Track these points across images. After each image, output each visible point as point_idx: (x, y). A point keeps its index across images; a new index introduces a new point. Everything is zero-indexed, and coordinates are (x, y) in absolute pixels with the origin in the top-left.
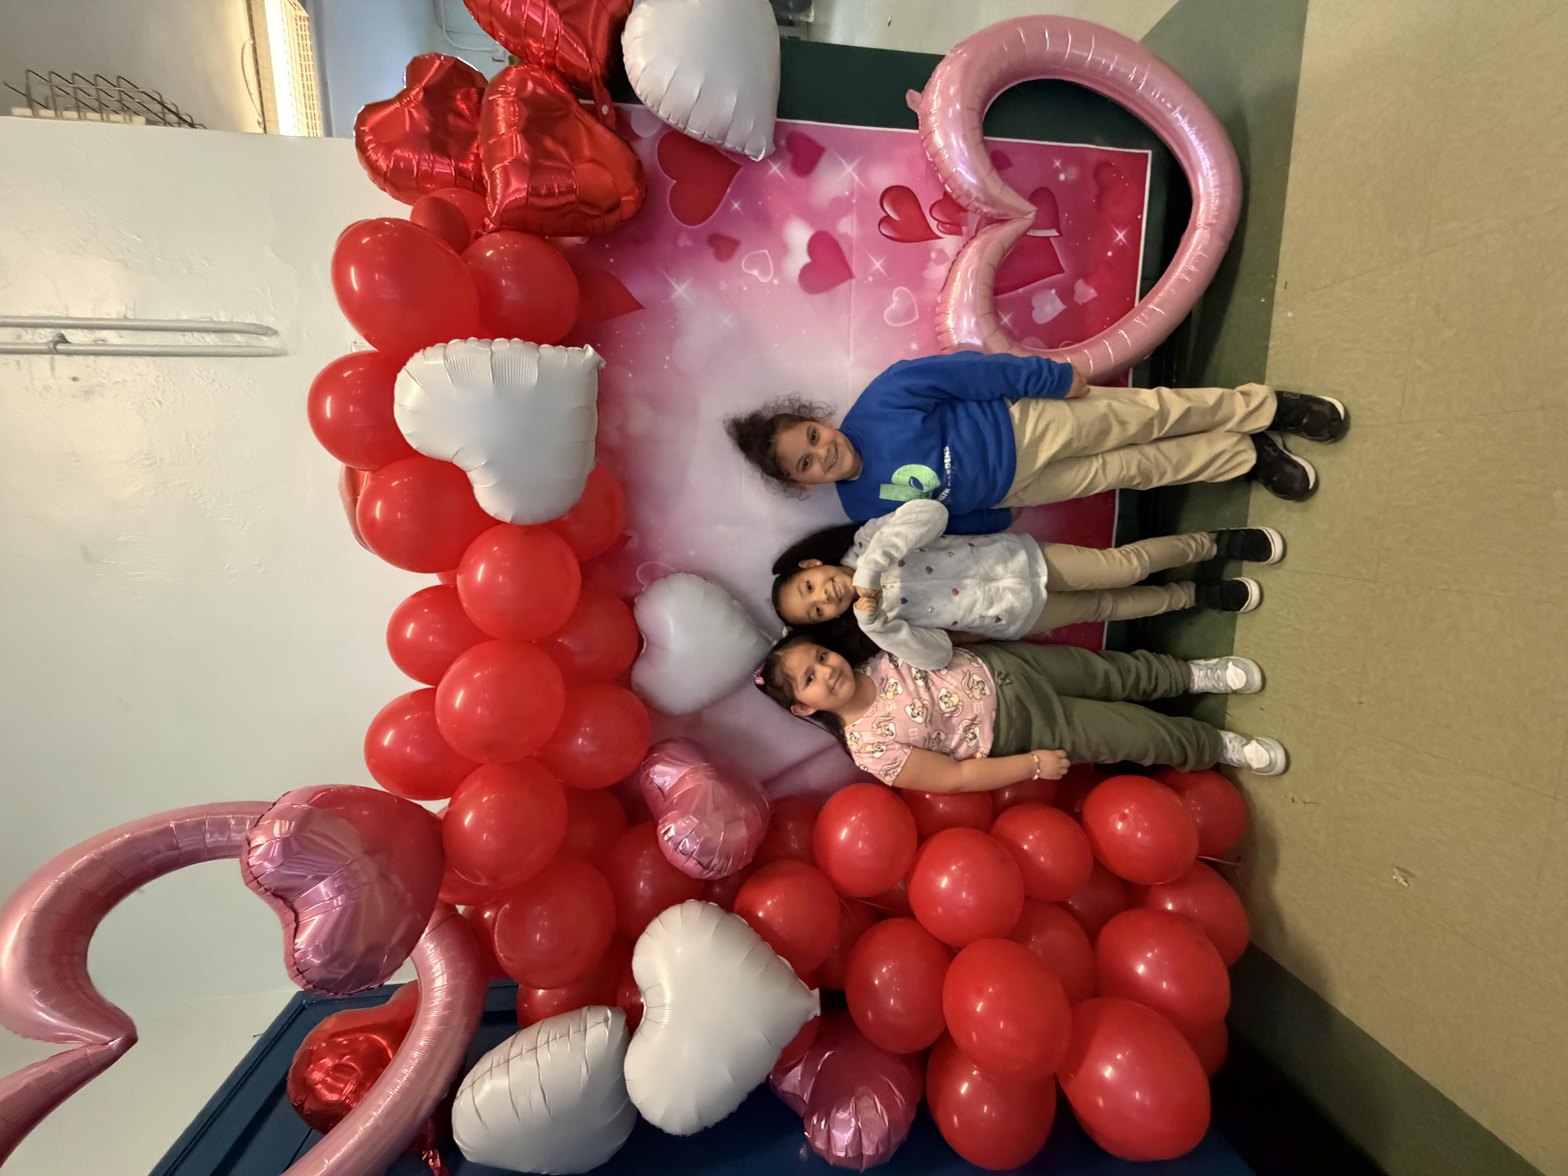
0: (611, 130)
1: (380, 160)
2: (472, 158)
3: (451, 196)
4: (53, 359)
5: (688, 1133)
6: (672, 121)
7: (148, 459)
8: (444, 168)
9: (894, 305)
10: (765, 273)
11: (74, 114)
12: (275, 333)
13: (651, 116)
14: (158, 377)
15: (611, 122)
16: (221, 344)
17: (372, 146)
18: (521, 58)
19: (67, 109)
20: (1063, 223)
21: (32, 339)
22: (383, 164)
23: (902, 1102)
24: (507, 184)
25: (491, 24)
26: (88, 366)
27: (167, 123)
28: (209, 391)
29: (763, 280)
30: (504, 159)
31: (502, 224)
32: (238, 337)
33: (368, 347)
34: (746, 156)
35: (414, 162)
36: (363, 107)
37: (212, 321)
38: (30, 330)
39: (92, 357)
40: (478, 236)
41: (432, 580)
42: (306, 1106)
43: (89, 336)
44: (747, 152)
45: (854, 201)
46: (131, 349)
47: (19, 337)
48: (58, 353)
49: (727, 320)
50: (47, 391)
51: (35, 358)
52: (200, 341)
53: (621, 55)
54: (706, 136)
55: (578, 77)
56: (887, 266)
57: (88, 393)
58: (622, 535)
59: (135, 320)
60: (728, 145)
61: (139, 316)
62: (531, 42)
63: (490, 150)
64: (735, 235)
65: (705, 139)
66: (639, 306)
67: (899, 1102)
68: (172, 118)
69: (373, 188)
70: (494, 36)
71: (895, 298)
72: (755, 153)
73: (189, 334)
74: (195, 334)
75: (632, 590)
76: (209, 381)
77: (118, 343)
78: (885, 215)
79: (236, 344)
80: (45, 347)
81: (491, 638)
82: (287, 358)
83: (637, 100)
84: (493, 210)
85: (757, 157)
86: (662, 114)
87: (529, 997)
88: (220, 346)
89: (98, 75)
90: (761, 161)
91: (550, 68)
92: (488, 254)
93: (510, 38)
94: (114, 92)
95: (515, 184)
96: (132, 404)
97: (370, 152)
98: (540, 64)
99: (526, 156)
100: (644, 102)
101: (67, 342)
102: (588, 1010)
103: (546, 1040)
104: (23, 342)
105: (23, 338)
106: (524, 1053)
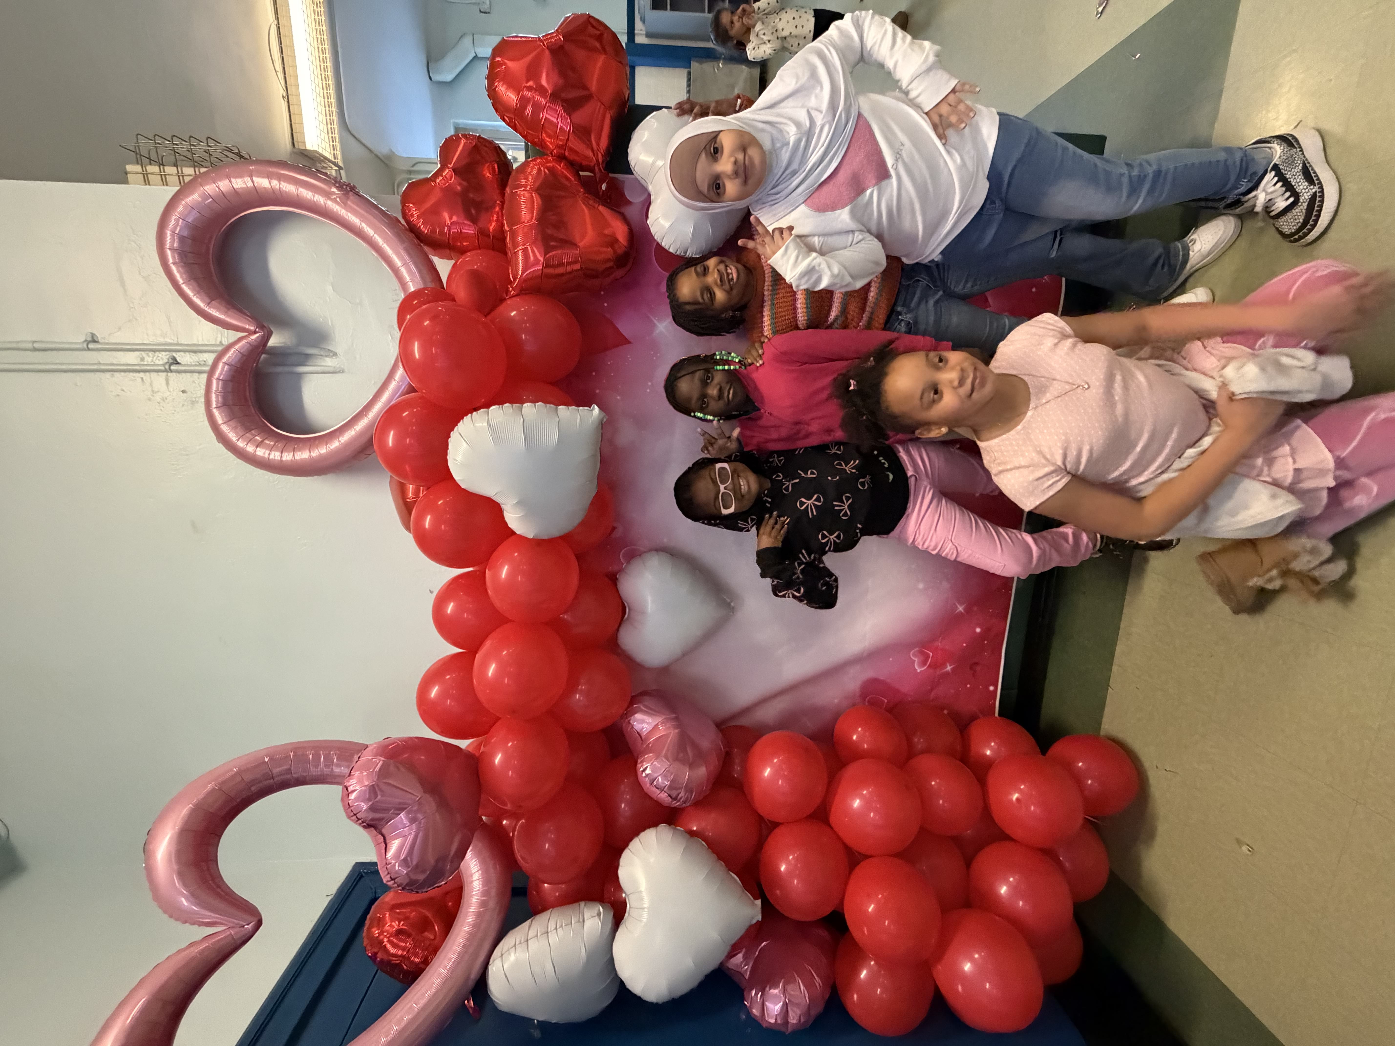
0: (607, 204)
2: (493, 220)
4: (168, 376)
5: (660, 1002)
8: (470, 229)
12: (335, 354)
15: (609, 197)
16: (293, 363)
17: (415, 217)
19: (166, 164)
21: (152, 361)
23: (820, 985)
25: (514, 123)
26: (194, 382)
36: (409, 184)
37: (286, 345)
38: (150, 354)
39: (196, 375)
40: (502, 300)
42: (379, 957)
43: (193, 357)
47: (142, 359)
48: (171, 371)
50: (164, 400)
51: (154, 375)
52: (278, 362)
55: (584, 164)
57: (194, 402)
58: (612, 528)
62: (547, 137)
63: (514, 235)
66: (627, 342)
67: (817, 984)
73: (269, 356)
74: (274, 356)
80: (162, 368)
82: (345, 375)
84: (515, 279)
87: (538, 889)
88: (293, 365)
89: (191, 137)
91: (561, 158)
92: (512, 314)
95: (533, 260)
97: (413, 220)
98: (552, 155)
101: (178, 363)
102: (585, 905)
103: (555, 926)
104: (146, 363)
105: (146, 360)
106: (539, 935)
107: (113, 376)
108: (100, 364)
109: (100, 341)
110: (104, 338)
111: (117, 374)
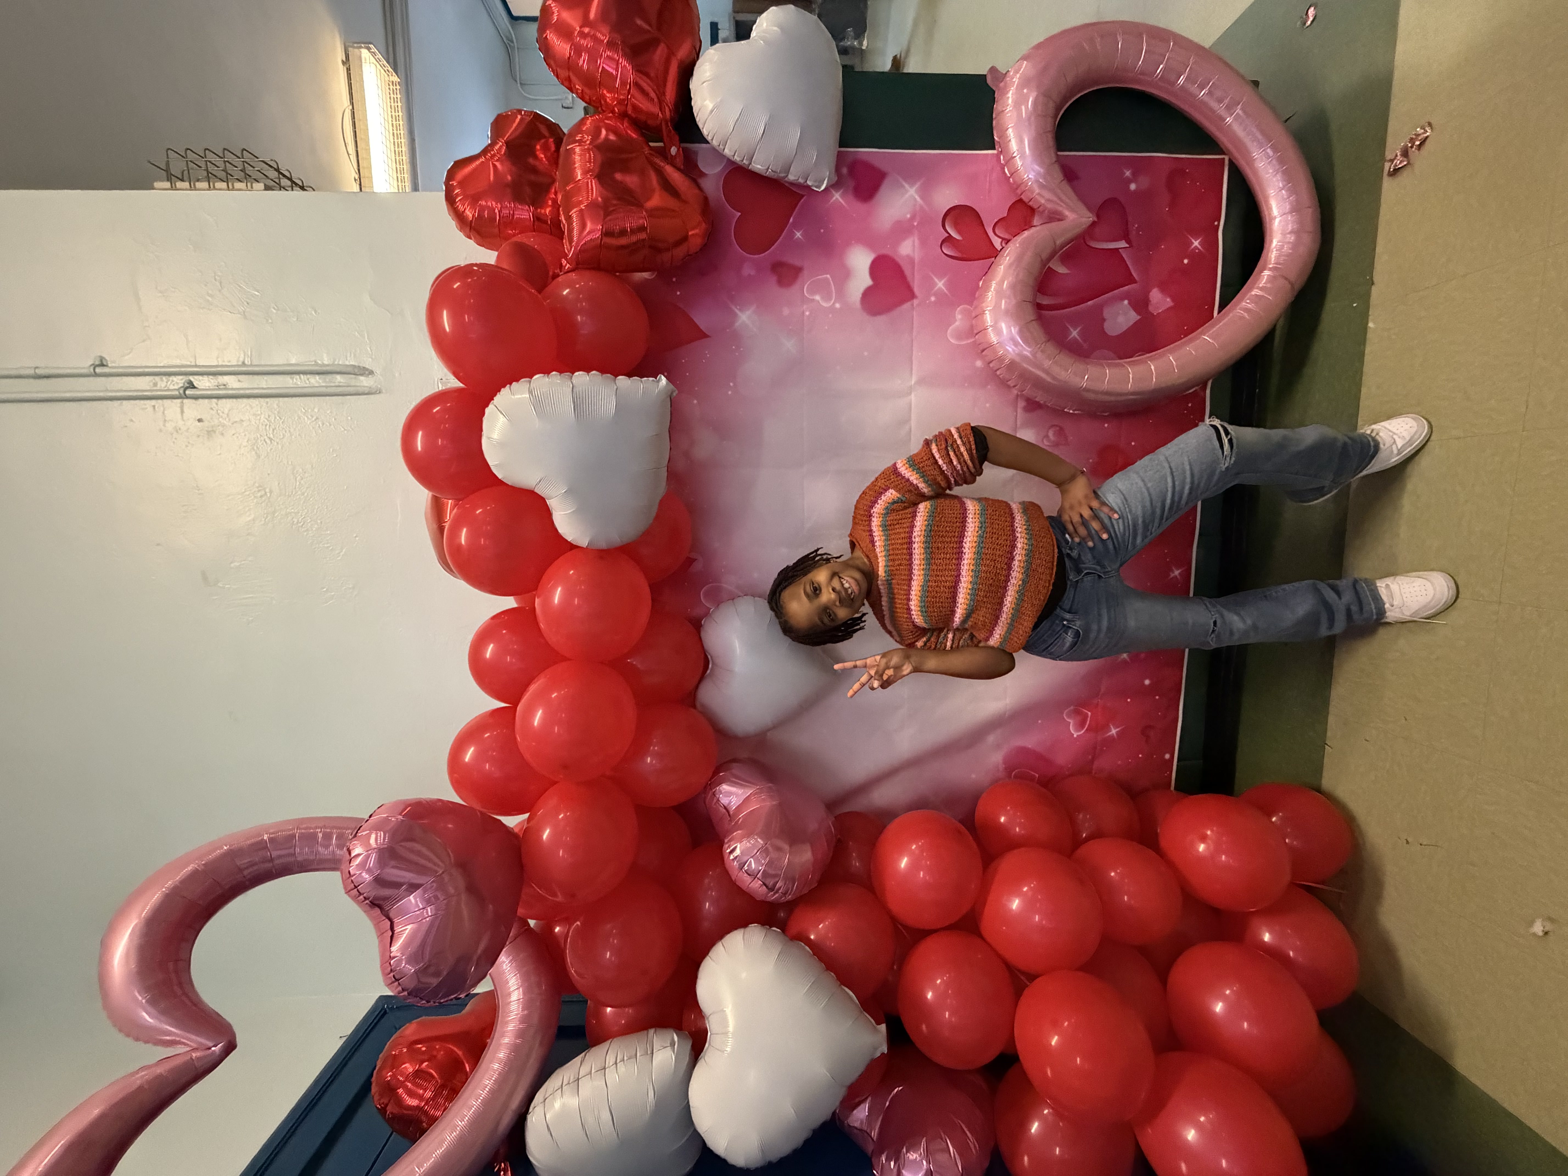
0: (679, 169)
1: (467, 211)
2: (550, 203)
3: (531, 240)
4: (182, 402)
5: (752, 1165)
6: (737, 158)
7: (259, 491)
8: (524, 213)
9: (957, 323)
10: (828, 298)
11: (205, 185)
12: (371, 373)
13: (717, 154)
14: (269, 416)
15: (679, 161)
16: (324, 384)
17: (460, 198)
18: (596, 108)
19: (198, 180)
20: (1133, 234)
21: (166, 386)
22: (469, 214)
23: (975, 1147)
24: (583, 226)
25: (569, 80)
26: (212, 409)
27: (281, 188)
28: (313, 428)
29: (825, 304)
30: (581, 202)
31: (577, 265)
32: (339, 378)
33: (455, 383)
34: (809, 187)
35: (496, 211)
36: (452, 163)
37: (316, 364)
38: (164, 378)
39: (215, 400)
40: (555, 276)
41: (509, 602)
42: (389, 1109)
43: (212, 381)
44: (809, 183)
45: (915, 224)
46: (248, 392)
47: (155, 384)
48: (187, 397)
49: (789, 345)
50: (177, 432)
51: (167, 402)
52: (307, 384)
53: (691, 99)
54: (770, 170)
55: (650, 122)
56: (950, 285)
57: (210, 433)
58: (688, 558)
59: (251, 365)
60: (791, 177)
61: (255, 363)
62: (605, 92)
63: (568, 196)
64: (797, 262)
65: (769, 173)
66: (703, 335)
67: (972, 1146)
68: (285, 182)
69: (461, 235)
70: (571, 89)
71: (959, 317)
72: (816, 184)
73: (298, 377)
74: (302, 376)
75: (697, 612)
76: (313, 419)
77: (238, 387)
78: (947, 235)
79: (337, 384)
80: (177, 393)
81: (564, 659)
82: (382, 395)
83: (703, 140)
84: (569, 252)
85: (819, 187)
86: (727, 152)
87: (598, 1014)
88: (323, 386)
89: (225, 149)
90: (822, 191)
91: (623, 115)
92: (565, 293)
93: (587, 90)
94: (237, 162)
95: (589, 226)
96: (247, 441)
97: (458, 204)
98: (613, 112)
99: (600, 199)
100: (710, 141)
101: (194, 387)
102: (655, 1032)
103: (614, 1060)
104: (158, 388)
105: (159, 386)
106: (593, 1071)
107: (121, 404)
108: (107, 390)
109: (110, 365)
110: (114, 362)
111: (125, 402)
